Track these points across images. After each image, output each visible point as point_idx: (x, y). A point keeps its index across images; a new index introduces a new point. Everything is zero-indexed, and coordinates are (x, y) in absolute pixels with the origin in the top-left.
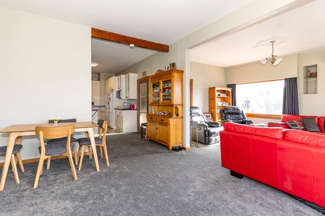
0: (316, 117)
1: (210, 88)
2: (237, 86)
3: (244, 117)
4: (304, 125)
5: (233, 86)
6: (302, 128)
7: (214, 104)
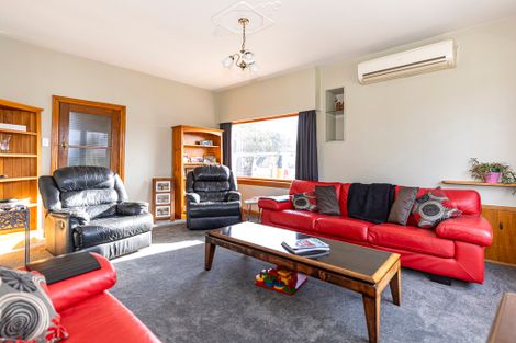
0: (338, 183)
1: (173, 128)
2: (234, 127)
3: (232, 187)
4: (316, 201)
5: (226, 127)
6: (313, 207)
7: (180, 162)
